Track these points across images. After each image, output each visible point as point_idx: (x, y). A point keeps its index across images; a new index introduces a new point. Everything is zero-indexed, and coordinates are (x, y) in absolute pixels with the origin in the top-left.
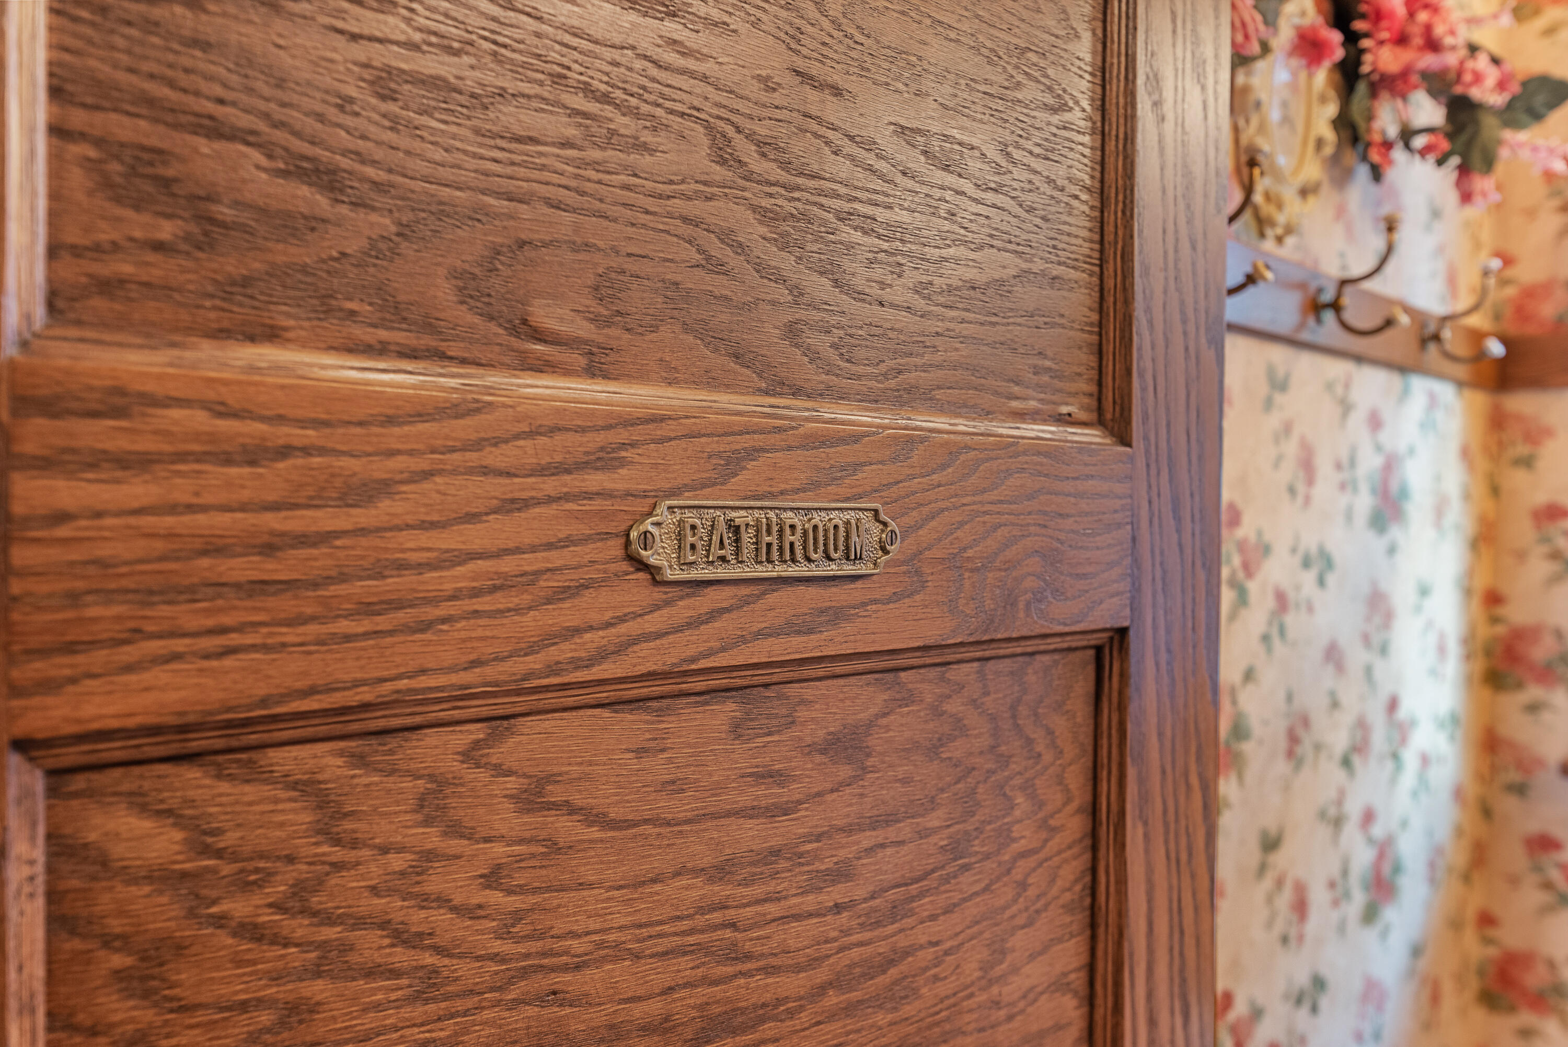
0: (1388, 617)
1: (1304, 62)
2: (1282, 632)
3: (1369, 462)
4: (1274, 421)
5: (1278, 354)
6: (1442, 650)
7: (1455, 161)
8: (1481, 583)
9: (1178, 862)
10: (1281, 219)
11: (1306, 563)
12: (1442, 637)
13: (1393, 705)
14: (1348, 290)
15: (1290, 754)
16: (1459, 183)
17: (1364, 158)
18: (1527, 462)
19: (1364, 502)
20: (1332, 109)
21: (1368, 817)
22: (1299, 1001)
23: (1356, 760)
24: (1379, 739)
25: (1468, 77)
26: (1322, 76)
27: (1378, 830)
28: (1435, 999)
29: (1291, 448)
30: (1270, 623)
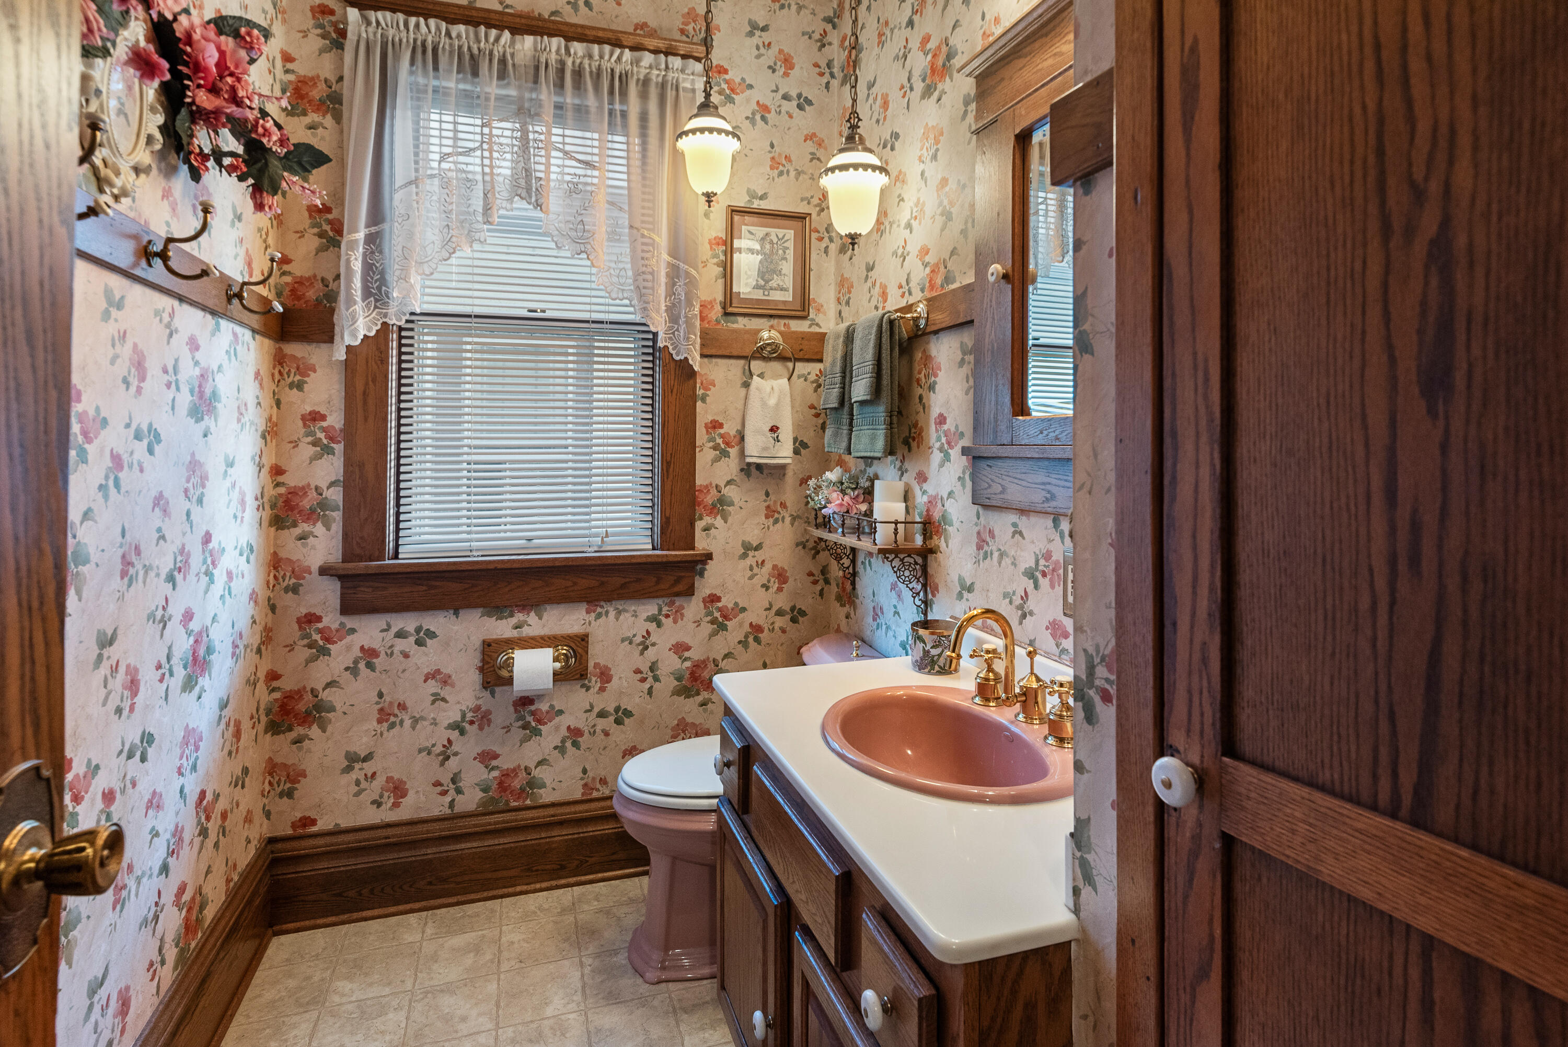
0: (204, 478)
1: (138, 74)
2: (117, 485)
3: (188, 372)
4: (111, 329)
5: (115, 281)
6: (243, 502)
7: (251, 181)
8: (268, 461)
9: (30, 609)
10: (118, 182)
11: (138, 436)
12: (243, 494)
13: (207, 538)
14: (171, 246)
15: (124, 574)
16: (253, 196)
17: (187, 161)
18: (299, 386)
19: (185, 399)
20: (160, 119)
21: (188, 616)
22: (130, 756)
23: (179, 577)
24: (196, 562)
25: (260, 130)
26: (151, 91)
27: (195, 625)
28: (237, 734)
29: (126, 351)
30: (107, 478)
